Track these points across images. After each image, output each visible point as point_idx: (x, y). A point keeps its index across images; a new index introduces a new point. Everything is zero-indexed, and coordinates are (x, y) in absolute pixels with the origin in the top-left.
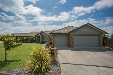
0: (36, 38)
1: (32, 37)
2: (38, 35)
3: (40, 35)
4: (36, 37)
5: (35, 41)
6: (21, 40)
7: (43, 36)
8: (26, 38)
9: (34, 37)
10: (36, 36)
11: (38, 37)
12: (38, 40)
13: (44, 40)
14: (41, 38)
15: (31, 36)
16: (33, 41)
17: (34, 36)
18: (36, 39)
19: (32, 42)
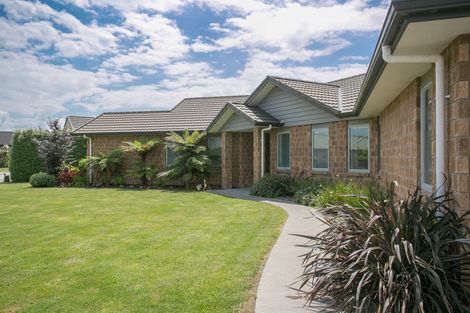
0: (222, 144)
1: (189, 141)
2: (236, 115)
3: (249, 113)
4: (218, 135)
5: (207, 174)
6: (103, 162)
7: (278, 125)
8: (137, 145)
9: (201, 142)
10: (214, 130)
11: (234, 135)
12: (235, 166)
13: (285, 162)
14: (259, 143)
15: (181, 133)
16: (195, 170)
17: (204, 128)
18: (215, 158)
19: (187, 177)
